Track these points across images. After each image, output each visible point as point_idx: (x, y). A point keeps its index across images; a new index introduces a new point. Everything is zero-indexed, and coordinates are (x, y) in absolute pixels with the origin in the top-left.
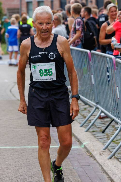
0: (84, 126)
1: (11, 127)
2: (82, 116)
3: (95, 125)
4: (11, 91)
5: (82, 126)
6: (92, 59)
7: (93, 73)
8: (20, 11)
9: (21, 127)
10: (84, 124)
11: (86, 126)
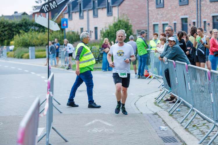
0: (202, 143)
1: (131, 142)
2: (201, 132)
3: (214, 142)
4: (135, 104)
5: (201, 143)
6: (212, 78)
7: (213, 92)
8: (148, 32)
9: (141, 142)
10: (203, 141)
11: (205, 142)
